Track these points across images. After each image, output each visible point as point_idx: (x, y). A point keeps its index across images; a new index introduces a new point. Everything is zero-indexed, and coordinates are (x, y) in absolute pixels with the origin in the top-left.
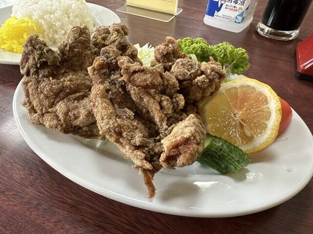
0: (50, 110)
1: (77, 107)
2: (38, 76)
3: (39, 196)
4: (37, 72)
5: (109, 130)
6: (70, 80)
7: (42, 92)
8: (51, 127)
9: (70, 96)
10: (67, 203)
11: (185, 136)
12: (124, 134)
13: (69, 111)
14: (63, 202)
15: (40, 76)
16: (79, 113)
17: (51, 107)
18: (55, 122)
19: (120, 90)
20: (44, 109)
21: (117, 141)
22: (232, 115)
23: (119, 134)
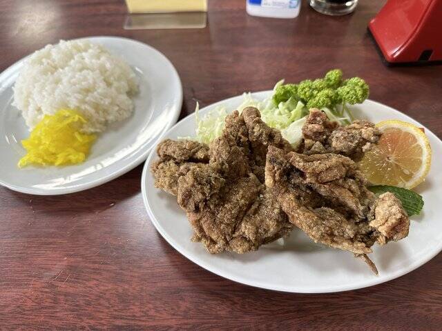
0: (234, 236)
1: (262, 221)
2: (209, 208)
3: (261, 319)
4: (206, 206)
5: (322, 237)
6: (243, 197)
7: (221, 223)
8: (244, 251)
9: (249, 212)
10: (291, 312)
11: (398, 217)
12: (336, 233)
13: (257, 228)
14: (287, 312)
15: (212, 207)
16: (268, 226)
17: (233, 232)
18: (246, 245)
19: (308, 191)
20: (227, 237)
21: (333, 241)
22: (386, 159)
23: (332, 235)
